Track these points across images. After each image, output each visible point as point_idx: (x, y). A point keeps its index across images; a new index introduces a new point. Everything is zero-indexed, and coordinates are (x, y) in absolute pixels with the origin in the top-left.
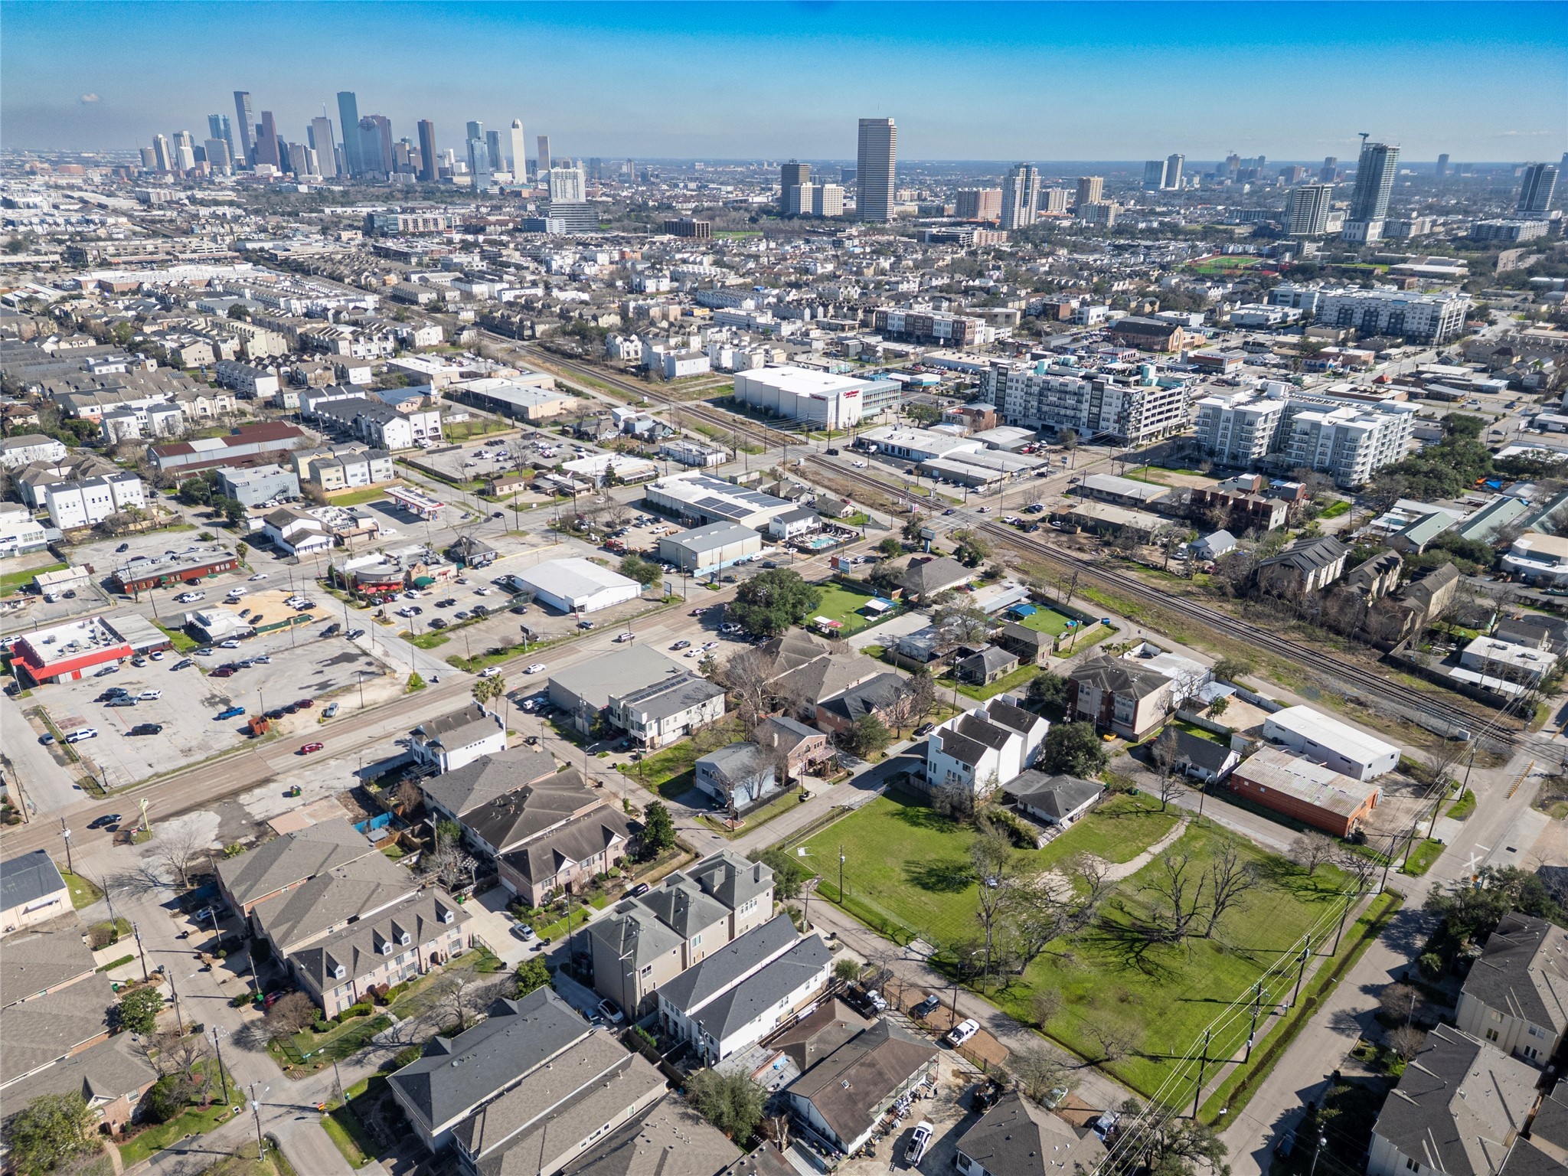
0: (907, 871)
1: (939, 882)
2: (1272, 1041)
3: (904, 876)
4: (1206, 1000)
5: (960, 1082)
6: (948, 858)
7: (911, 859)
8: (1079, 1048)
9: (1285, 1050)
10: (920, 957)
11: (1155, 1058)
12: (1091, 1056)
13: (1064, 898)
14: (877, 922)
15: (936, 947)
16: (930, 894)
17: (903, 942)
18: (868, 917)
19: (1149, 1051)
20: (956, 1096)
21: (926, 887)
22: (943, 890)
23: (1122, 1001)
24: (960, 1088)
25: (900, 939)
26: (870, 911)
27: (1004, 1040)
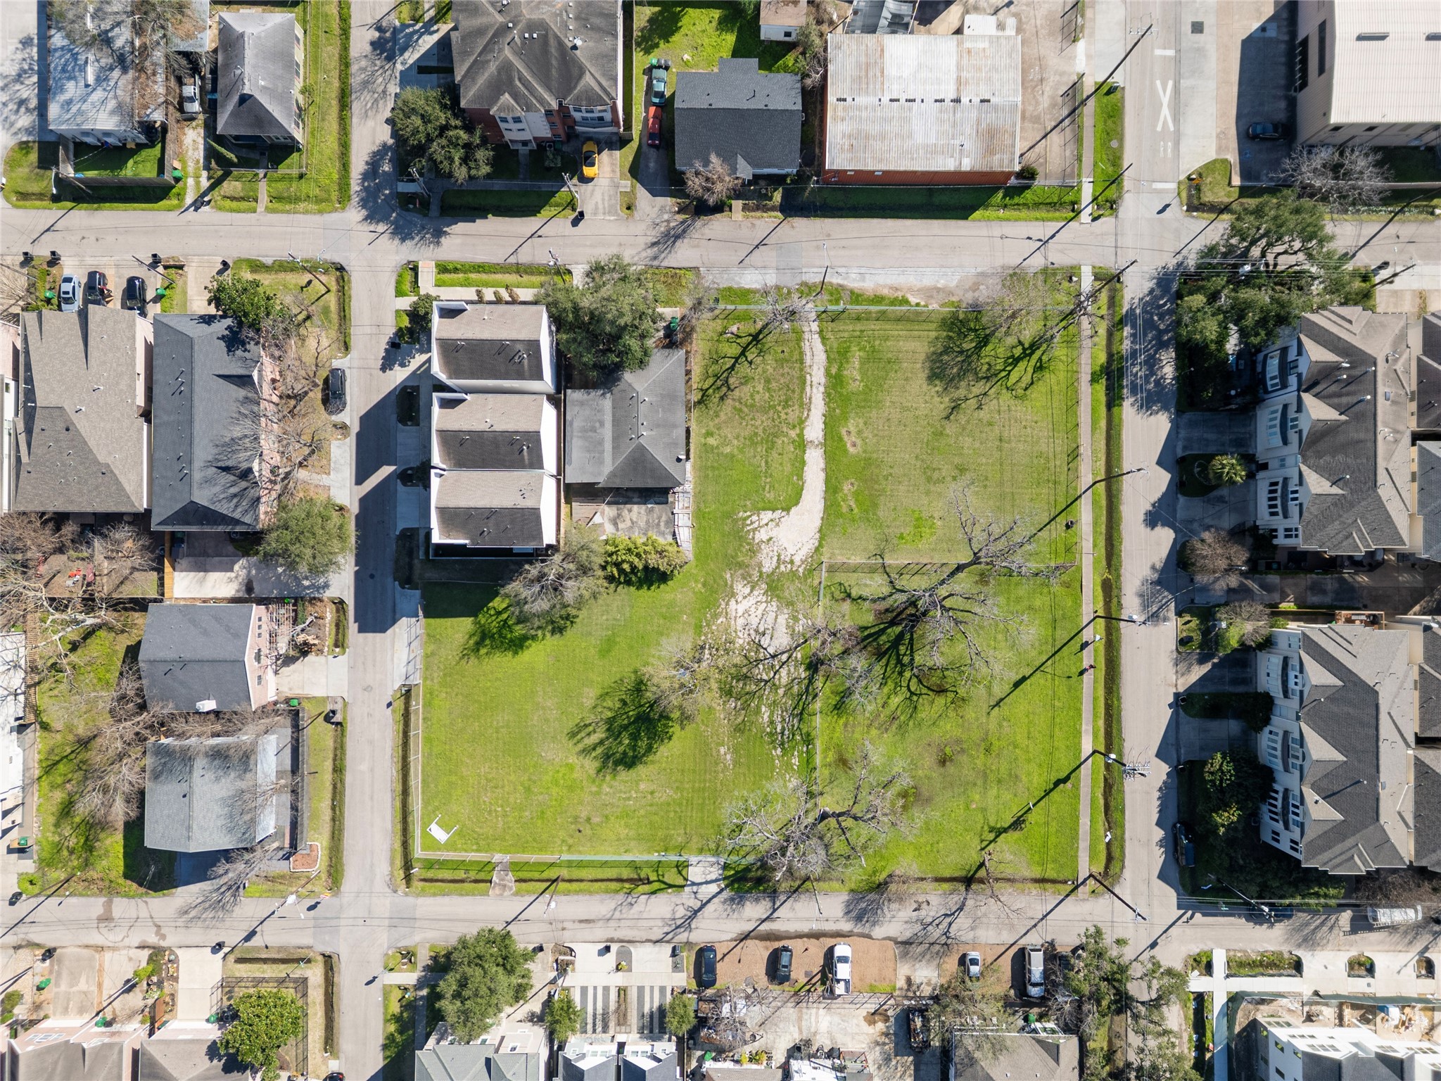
0: (586, 751)
1: (635, 737)
2: (1101, 692)
3: (591, 765)
4: (1017, 685)
5: (881, 1026)
6: (609, 681)
7: (570, 724)
8: (947, 874)
9: (1119, 699)
10: (713, 888)
11: (1017, 824)
12: (963, 873)
13: (780, 640)
14: (626, 873)
15: (717, 853)
16: (641, 770)
17: (680, 881)
18: (612, 873)
19: (1008, 820)
20: (890, 1047)
21: (629, 761)
22: (649, 749)
23: (943, 762)
24: (887, 1035)
25: (671, 877)
26: (604, 864)
27: (878, 932)
